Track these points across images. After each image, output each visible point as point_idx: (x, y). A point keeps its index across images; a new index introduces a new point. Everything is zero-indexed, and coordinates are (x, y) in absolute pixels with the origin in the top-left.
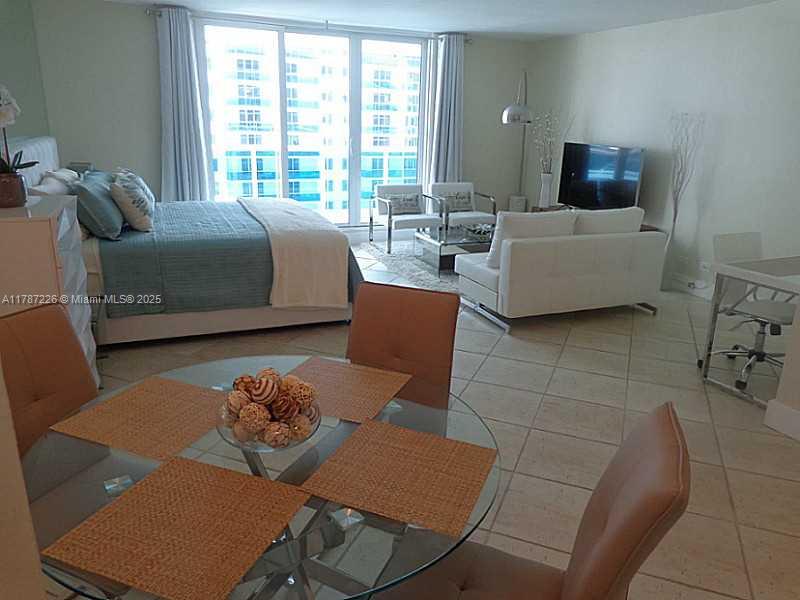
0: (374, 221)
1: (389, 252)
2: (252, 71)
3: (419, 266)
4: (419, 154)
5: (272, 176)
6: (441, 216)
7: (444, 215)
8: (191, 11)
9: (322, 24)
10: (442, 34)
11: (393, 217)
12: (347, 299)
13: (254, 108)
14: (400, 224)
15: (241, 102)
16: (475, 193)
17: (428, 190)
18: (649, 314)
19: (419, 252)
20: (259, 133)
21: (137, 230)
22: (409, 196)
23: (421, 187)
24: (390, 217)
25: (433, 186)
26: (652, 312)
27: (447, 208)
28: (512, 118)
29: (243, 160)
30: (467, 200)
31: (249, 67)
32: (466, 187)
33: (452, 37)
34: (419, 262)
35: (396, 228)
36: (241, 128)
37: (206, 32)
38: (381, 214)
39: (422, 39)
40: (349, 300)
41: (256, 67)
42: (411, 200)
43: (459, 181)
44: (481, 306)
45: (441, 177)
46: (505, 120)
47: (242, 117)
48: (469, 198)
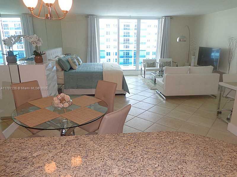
0: (142, 69)
1: (144, 78)
2: (128, 28)
3: (151, 82)
4: (157, 50)
5: (131, 57)
6: (160, 68)
7: (161, 68)
8: (96, 16)
9: (129, 17)
10: (163, 17)
11: (146, 68)
12: (122, 88)
13: (128, 38)
14: (148, 70)
15: (124, 36)
16: (173, 62)
17: (158, 61)
18: (214, 98)
19: (151, 78)
20: (129, 45)
21: (74, 69)
22: (152, 62)
23: (156, 60)
24: (145, 68)
25: (160, 59)
26: (215, 98)
27: (162, 66)
28: (180, 40)
29: (124, 52)
30: (169, 63)
31: (127, 26)
32: (170, 60)
33: (166, 17)
34: (151, 80)
35: (146, 71)
36: (124, 44)
37: (100, 21)
38: (143, 67)
39: (158, 18)
40: (123, 89)
41: (129, 26)
42: (152, 63)
43: (168, 58)
44: (161, 93)
45: (162, 57)
46: (178, 41)
47: (124, 40)
48: (170, 63)
